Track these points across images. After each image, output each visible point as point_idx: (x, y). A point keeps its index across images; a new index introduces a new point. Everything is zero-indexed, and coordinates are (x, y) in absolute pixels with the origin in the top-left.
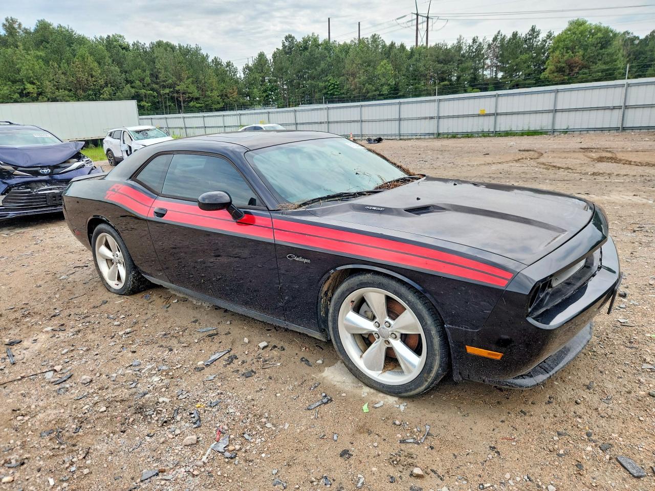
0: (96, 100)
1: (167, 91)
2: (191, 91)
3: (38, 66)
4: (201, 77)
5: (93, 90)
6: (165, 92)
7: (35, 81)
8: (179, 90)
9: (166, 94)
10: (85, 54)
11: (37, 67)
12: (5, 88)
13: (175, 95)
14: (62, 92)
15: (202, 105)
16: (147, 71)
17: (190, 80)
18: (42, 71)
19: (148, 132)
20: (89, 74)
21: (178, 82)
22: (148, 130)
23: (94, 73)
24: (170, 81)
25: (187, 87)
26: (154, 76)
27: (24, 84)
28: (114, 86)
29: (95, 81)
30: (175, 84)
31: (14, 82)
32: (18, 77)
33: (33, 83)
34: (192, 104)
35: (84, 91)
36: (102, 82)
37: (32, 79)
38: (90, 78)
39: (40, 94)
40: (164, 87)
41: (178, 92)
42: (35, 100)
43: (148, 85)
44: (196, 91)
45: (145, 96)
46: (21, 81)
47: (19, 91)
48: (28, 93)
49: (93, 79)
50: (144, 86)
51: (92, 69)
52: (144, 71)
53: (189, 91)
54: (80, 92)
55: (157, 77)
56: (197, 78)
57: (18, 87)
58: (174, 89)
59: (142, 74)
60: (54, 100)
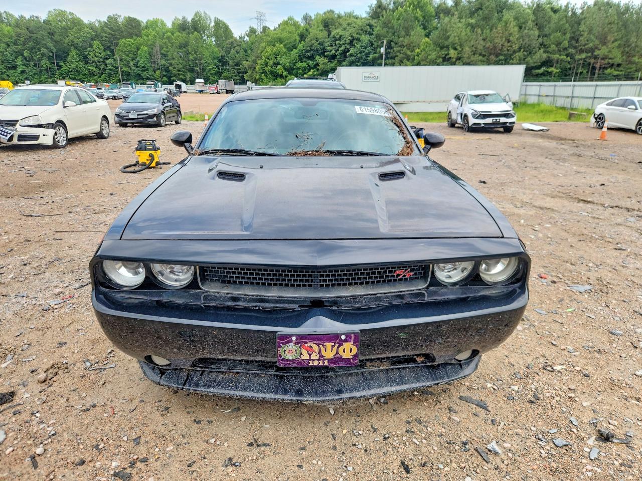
0: (505, 64)
1: (583, 56)
2: (612, 57)
3: (465, 33)
4: (633, 39)
5: (505, 55)
6: (580, 58)
7: (458, 47)
8: (599, 55)
9: (581, 59)
10: (509, 19)
11: (463, 34)
12: (434, 54)
13: (592, 61)
14: (477, 57)
15: (621, 73)
16: (567, 34)
17: (616, 44)
18: (467, 38)
19: (486, 97)
20: (506, 39)
21: (600, 46)
22: (487, 95)
23: (511, 38)
24: (591, 45)
25: (610, 52)
26: (575, 39)
27: (449, 50)
28: (527, 51)
29: (509, 47)
30: (596, 48)
31: (442, 48)
32: (446, 43)
33: (455, 49)
34: (609, 71)
35: (497, 56)
36: (516, 47)
37: (456, 45)
38: (506, 44)
39: (459, 59)
40: (581, 51)
41: (596, 57)
42: (454, 64)
43: (565, 49)
44: (620, 56)
45: (557, 62)
46: (447, 47)
47: (443, 56)
48: (450, 58)
49: (509, 44)
50: (560, 51)
51: (511, 34)
52: (565, 34)
53: (611, 56)
54: (493, 57)
55: (577, 41)
56: (627, 41)
57: (444, 52)
58: (592, 54)
59: (561, 37)
60: (468, 64)
